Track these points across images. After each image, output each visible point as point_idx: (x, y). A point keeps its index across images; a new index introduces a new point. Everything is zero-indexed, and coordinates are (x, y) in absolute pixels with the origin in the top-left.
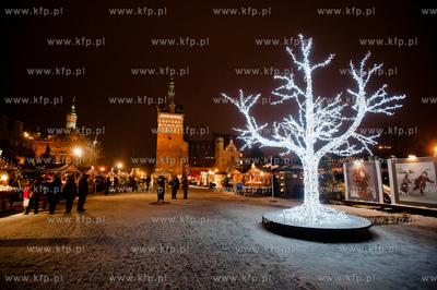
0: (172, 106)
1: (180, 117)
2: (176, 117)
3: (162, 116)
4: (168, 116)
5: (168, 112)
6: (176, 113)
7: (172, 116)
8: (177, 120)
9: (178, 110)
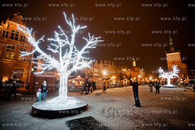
0: (172, 49)
1: (178, 53)
2: (175, 53)
3: (168, 55)
4: (171, 54)
5: (171, 52)
6: (175, 51)
7: (173, 54)
8: (176, 55)
9: (176, 50)
